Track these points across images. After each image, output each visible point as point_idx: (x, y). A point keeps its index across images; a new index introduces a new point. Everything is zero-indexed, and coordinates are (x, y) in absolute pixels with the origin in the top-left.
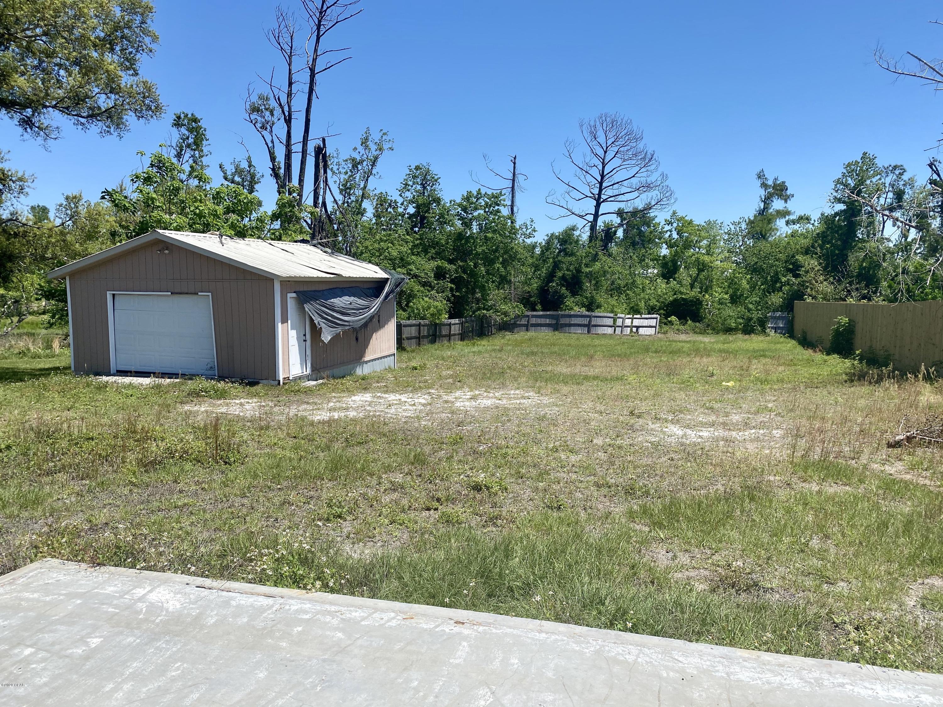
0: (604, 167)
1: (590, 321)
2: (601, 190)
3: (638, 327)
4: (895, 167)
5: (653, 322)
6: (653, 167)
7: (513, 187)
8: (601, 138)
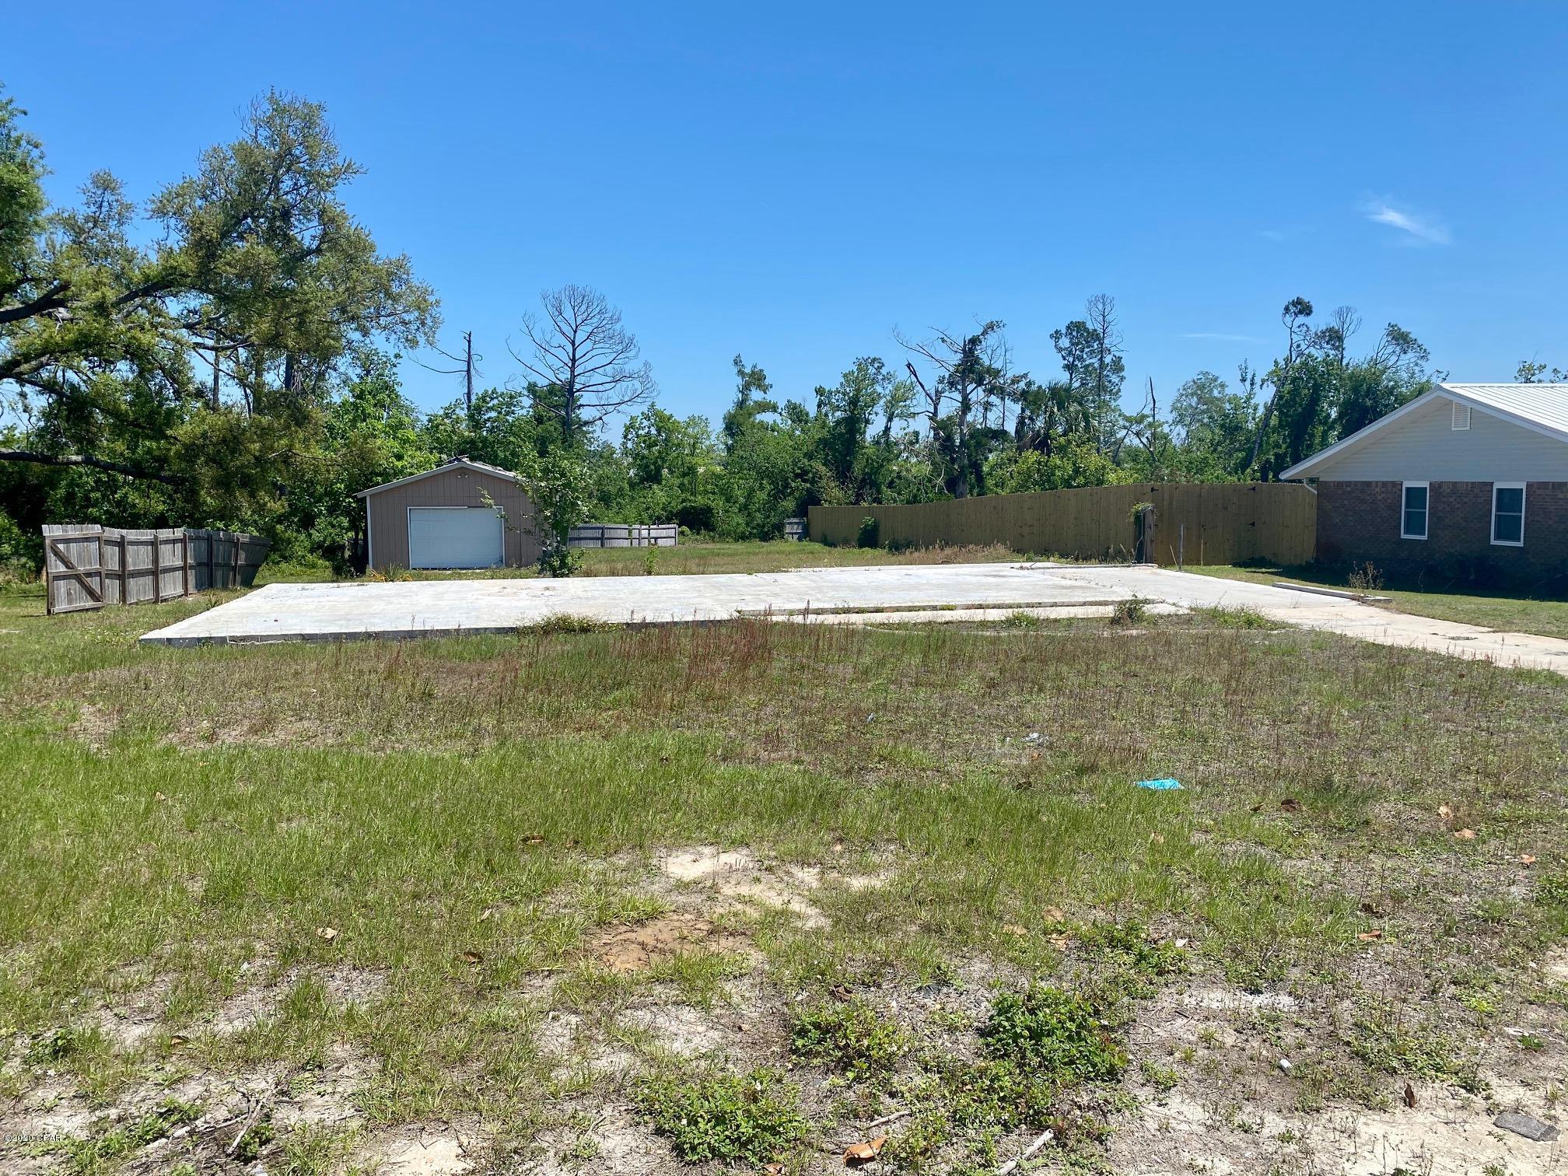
0: (574, 350)
1: (603, 534)
2: (573, 377)
3: (656, 539)
4: (874, 360)
5: (672, 533)
6: (632, 354)
7: (468, 371)
8: (568, 313)
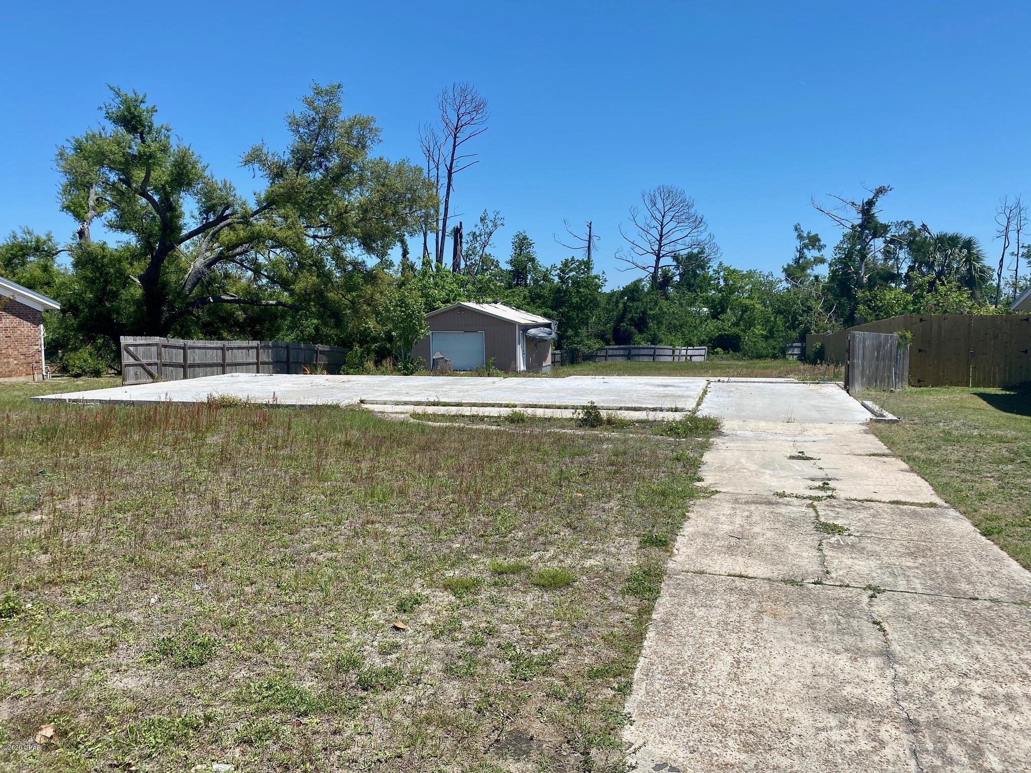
0: (662, 229)
1: (654, 352)
2: (660, 246)
3: (691, 356)
4: (906, 223)
5: (703, 352)
6: (702, 228)
7: (589, 247)
8: (660, 205)
